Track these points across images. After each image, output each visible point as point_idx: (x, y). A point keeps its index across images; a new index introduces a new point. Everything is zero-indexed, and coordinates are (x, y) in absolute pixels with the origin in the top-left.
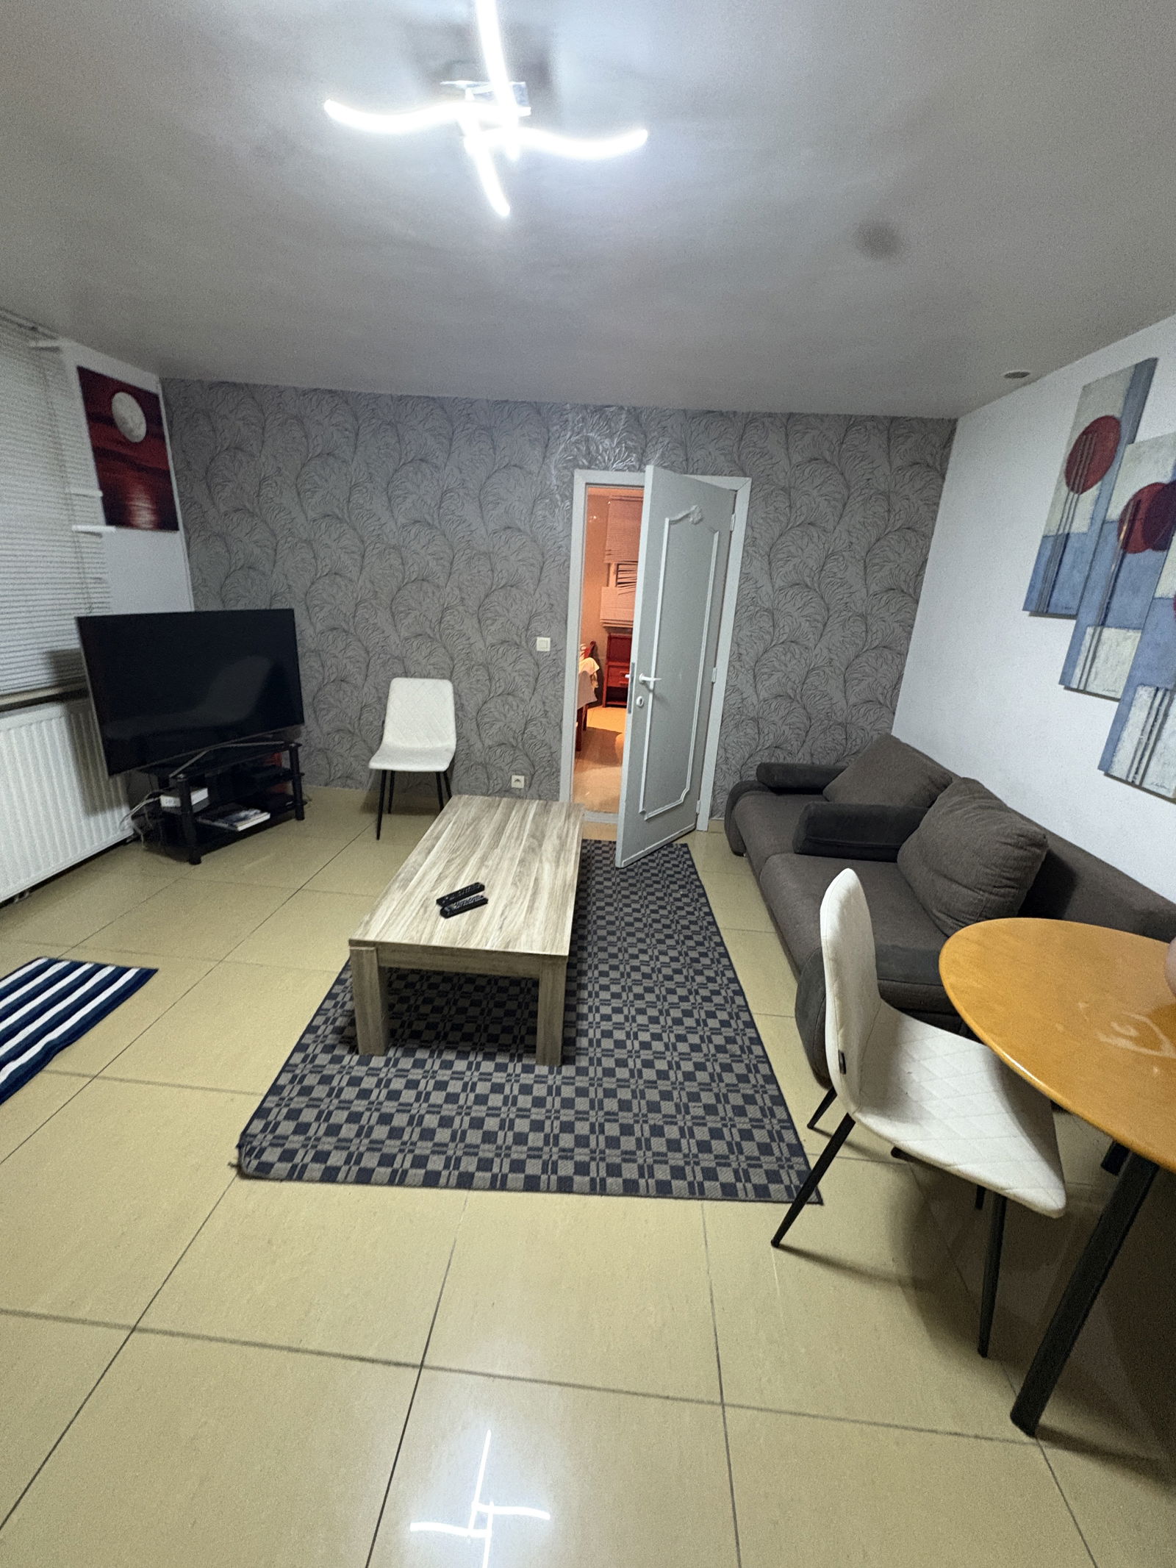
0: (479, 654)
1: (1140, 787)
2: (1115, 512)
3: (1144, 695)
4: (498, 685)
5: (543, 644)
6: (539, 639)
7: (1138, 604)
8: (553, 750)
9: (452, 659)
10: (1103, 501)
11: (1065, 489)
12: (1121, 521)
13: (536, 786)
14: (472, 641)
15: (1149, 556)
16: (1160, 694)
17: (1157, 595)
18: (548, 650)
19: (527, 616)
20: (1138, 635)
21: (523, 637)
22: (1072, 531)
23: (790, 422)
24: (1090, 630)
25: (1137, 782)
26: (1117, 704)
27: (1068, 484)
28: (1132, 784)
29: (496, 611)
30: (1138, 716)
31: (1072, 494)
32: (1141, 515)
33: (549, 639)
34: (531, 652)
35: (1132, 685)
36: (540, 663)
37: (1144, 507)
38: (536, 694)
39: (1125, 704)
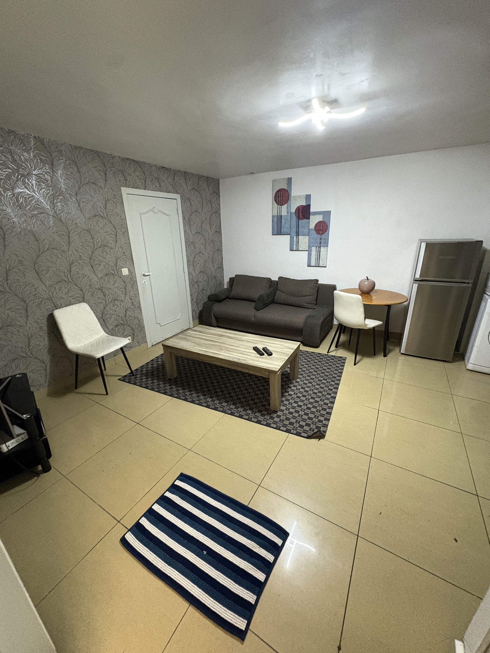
0: (96, 284)
1: (319, 266)
2: (293, 210)
3: (314, 249)
4: (109, 297)
5: (125, 271)
6: (123, 269)
7: (306, 231)
8: (139, 319)
9: (82, 290)
10: (289, 208)
11: (276, 205)
12: (295, 212)
13: (136, 338)
14: (91, 278)
15: (305, 221)
16: (317, 248)
17: (310, 228)
18: (128, 274)
19: (115, 259)
20: (308, 237)
21: (115, 270)
22: (282, 214)
23: (185, 174)
24: (295, 237)
25: (318, 266)
26: (307, 252)
27: (277, 203)
28: (317, 266)
29: (99, 260)
30: (314, 253)
31: (279, 206)
32: (300, 212)
33: (127, 269)
34: (121, 276)
35: (310, 247)
36: (125, 281)
37: (300, 210)
38: (127, 296)
39: (309, 251)
